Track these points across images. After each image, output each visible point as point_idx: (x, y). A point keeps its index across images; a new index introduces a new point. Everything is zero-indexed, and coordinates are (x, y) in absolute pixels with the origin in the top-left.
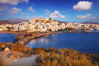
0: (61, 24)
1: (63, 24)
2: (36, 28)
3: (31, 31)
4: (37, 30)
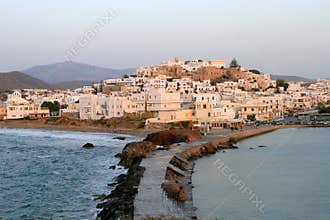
4: (193, 114)
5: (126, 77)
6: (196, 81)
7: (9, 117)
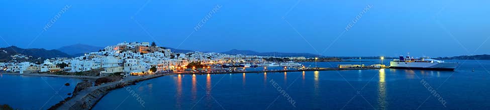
0: (178, 55)
1: (182, 55)
2: (122, 64)
3: (110, 71)
4: (123, 69)
5: (100, 51)
6: (133, 52)
7: (42, 71)
